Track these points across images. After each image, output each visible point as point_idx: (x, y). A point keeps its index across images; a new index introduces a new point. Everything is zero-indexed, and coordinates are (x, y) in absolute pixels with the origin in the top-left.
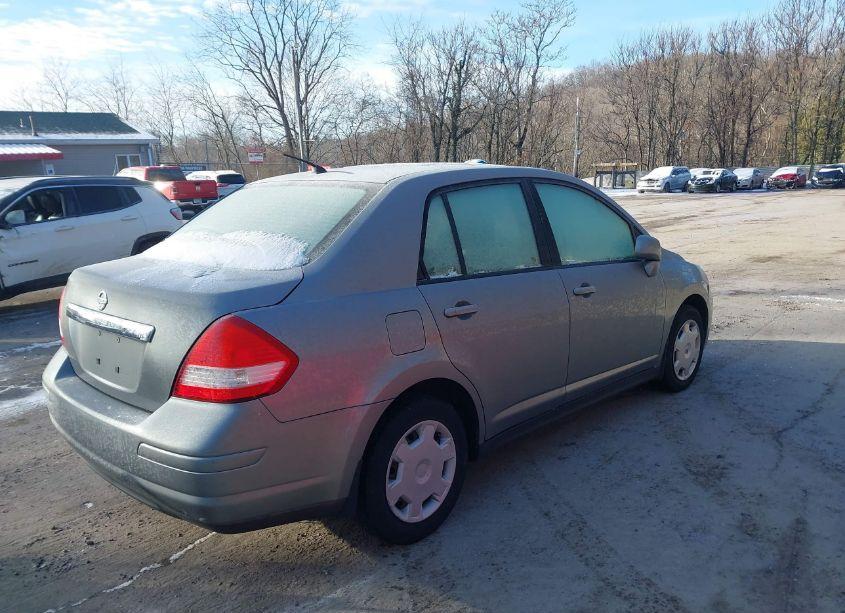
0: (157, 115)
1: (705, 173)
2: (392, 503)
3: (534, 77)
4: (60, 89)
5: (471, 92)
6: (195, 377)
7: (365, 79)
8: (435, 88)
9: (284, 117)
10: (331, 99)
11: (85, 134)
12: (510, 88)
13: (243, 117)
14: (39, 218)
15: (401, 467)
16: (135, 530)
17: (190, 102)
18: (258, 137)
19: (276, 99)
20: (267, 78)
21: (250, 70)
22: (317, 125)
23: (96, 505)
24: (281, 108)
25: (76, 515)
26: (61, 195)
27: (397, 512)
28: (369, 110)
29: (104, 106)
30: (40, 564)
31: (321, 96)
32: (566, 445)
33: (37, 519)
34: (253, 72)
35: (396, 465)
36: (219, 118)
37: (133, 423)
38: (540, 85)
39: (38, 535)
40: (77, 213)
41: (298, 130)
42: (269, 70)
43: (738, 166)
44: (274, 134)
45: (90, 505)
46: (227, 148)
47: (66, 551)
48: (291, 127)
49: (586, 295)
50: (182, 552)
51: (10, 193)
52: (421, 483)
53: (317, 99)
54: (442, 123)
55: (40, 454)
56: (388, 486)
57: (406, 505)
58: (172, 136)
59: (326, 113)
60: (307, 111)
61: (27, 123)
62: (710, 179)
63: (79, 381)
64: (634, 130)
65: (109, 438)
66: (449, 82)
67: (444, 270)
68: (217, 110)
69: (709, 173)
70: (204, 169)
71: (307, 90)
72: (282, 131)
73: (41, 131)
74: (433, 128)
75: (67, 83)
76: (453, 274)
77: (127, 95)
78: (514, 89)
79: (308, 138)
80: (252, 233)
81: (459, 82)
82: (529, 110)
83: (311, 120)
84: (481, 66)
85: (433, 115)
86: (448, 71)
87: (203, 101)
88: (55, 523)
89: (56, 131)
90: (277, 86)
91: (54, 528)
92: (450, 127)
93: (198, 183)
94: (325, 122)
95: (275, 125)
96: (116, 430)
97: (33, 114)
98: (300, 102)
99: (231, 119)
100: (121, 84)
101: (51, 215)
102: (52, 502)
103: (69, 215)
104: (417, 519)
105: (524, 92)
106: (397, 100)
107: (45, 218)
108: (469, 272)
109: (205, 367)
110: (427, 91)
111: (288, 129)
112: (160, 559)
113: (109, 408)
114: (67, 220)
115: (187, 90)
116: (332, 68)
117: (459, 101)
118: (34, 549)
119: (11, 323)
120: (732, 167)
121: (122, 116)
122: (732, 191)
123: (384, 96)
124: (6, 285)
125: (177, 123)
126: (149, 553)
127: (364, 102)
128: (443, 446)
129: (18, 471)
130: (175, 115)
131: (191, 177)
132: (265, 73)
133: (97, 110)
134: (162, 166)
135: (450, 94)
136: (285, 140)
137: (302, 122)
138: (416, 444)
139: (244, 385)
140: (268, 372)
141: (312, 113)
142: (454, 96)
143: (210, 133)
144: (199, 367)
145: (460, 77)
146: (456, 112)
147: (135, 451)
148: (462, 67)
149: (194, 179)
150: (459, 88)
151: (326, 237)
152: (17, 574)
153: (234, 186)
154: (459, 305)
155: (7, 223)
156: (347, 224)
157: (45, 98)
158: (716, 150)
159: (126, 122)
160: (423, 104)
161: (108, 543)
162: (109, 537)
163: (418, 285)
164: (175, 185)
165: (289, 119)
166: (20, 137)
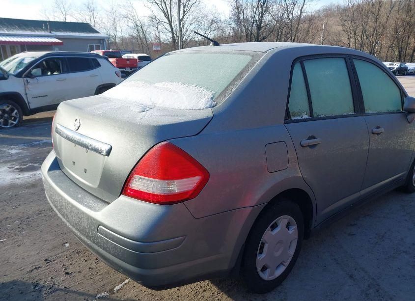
0: (109, 25)
1: (390, 65)
2: (259, 268)
3: (301, 10)
4: (63, 10)
5: (267, 18)
6: (139, 183)
7: (214, 9)
8: (249, 15)
9: (172, 28)
10: (196, 19)
11: (74, 33)
12: (288, 16)
13: (151, 27)
14: (49, 73)
15: (266, 246)
16: (93, 266)
17: (125, 19)
18: (158, 38)
19: (168, 18)
20: (164, 7)
21: (156, 3)
22: (188, 33)
23: (71, 246)
24: (170, 23)
25: (59, 252)
26: (60, 62)
27: (261, 274)
28: (214, 25)
29: (83, 19)
30: (36, 286)
31: (191, 17)
32: (351, 225)
33: (37, 253)
34: (157, 4)
35: (263, 244)
36: (139, 27)
37: (95, 211)
38: (304, 14)
39: (36, 264)
40: (68, 72)
41: (178, 34)
42: (165, 3)
43: (408, 62)
44: (166, 37)
45: (67, 245)
46: (142, 43)
47: (52, 278)
48: (175, 33)
49: (378, 134)
50: (121, 285)
51: (34, 59)
52: (277, 255)
53: (188, 19)
54: (251, 34)
55: (42, 208)
56: (258, 258)
57: (267, 269)
58: (116, 36)
59: (193, 26)
60: (183, 25)
61: (46, 26)
62: (393, 68)
63: (62, 174)
64: (352, 40)
65: (79, 217)
66: (257, 12)
67: (299, 114)
68: (139, 24)
69: (393, 65)
70: (131, 53)
71: (184, 14)
72: (170, 35)
73: (53, 31)
74: (247, 35)
75: (66, 7)
76: (306, 117)
77: (95, 14)
78: (290, 17)
79: (182, 39)
80: (175, 83)
81: (262, 12)
82: (297, 28)
83: (185, 30)
84: (274, 4)
85: (247, 29)
86: (256, 6)
87: (132, 18)
88: (46, 257)
89: (60, 31)
90: (169, 12)
91: (46, 260)
92: (256, 35)
93: (128, 60)
94: (192, 31)
95: (167, 31)
96: (83, 213)
97: (50, 22)
98: (180, 20)
99: (145, 28)
100: (92, 8)
101: (55, 72)
102: (46, 241)
103: (64, 72)
104: (272, 278)
105: (295, 19)
106: (229, 20)
107: (52, 74)
108: (315, 115)
109: (147, 178)
110: (245, 16)
111: (173, 34)
112: (108, 289)
113: (80, 196)
114: (63, 75)
115: (124, 12)
116: (197, 3)
117: (261, 22)
118: (33, 274)
119: (33, 128)
120: (405, 62)
121: (92, 24)
122: (404, 75)
123: (223, 19)
124: (31, 108)
125: (118, 29)
126: (102, 284)
127: (212, 21)
128: (291, 232)
129: (28, 218)
130: (118, 25)
131: (125, 56)
132: (163, 5)
133: (80, 21)
134: (111, 50)
135: (257, 18)
136: (171, 40)
137: (181, 31)
138: (276, 231)
139: (173, 192)
140: (188, 184)
141: (185, 26)
142: (259, 19)
143: (134, 35)
144: (142, 177)
145: (262, 9)
146: (259, 28)
147: (96, 230)
148: (264, 4)
149: (126, 58)
150: (262, 15)
151: (227, 87)
152: (22, 293)
153: (146, 62)
154: (310, 138)
155: (32, 75)
156: (241, 79)
157: (56, 15)
158: (397, 53)
159: (94, 28)
160: (243, 23)
161: (77, 274)
162: (78, 269)
163: (284, 123)
164: (117, 60)
165: (174, 28)
166: (43, 33)
